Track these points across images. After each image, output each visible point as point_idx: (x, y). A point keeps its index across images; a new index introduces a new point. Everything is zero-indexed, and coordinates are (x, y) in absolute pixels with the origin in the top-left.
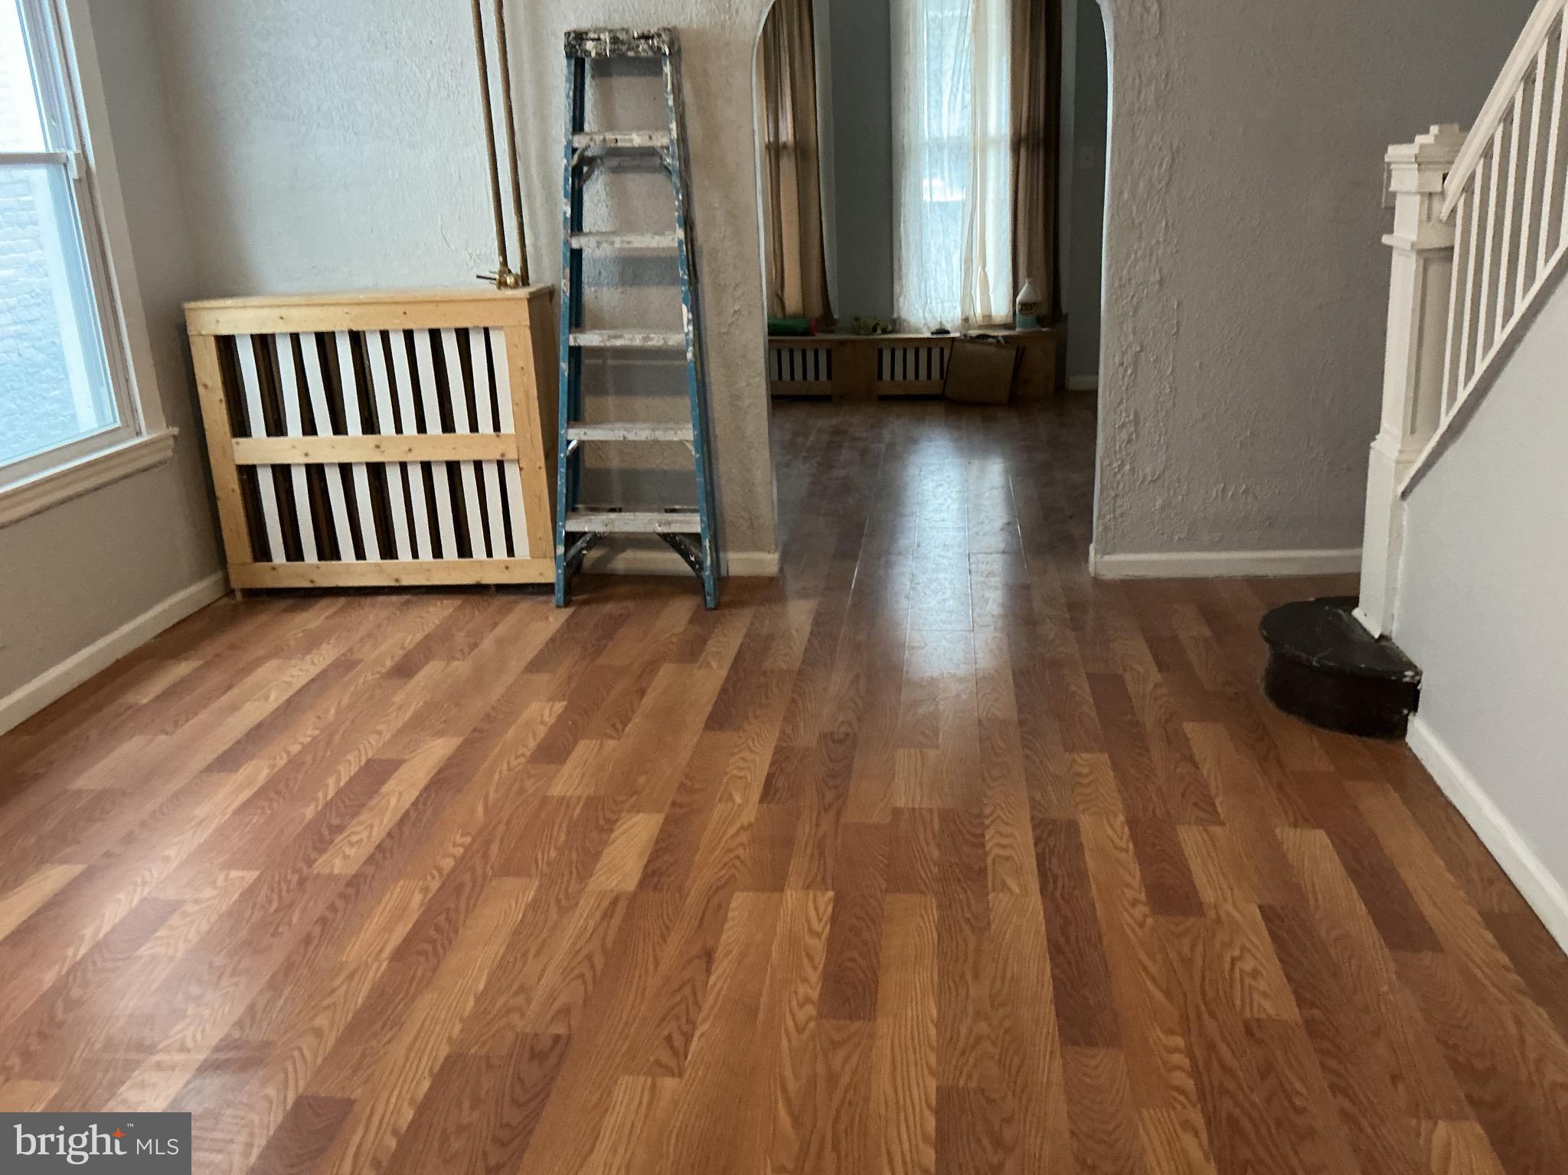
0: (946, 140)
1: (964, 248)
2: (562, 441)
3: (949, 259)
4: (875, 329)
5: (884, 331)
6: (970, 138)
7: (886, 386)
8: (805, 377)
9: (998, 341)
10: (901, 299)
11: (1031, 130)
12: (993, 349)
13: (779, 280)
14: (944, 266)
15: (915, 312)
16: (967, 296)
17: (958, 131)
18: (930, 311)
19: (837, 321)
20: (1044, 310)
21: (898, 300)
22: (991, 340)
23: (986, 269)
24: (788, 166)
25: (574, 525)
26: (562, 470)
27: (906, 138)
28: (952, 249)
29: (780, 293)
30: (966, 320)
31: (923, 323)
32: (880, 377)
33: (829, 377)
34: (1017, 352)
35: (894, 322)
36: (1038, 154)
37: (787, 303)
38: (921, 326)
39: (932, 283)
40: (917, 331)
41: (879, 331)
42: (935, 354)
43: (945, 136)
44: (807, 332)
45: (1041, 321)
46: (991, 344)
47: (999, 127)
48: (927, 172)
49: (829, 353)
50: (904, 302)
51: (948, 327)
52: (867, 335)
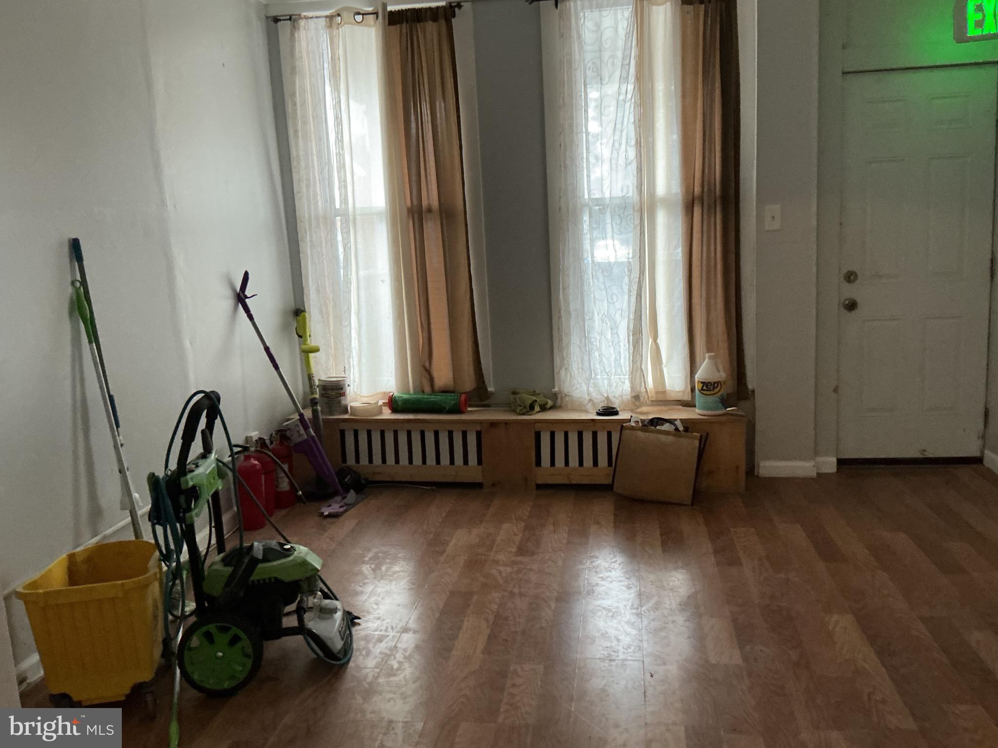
0: (608, 200)
1: (632, 317)
3: (614, 328)
4: (532, 407)
5: (543, 408)
6: (636, 198)
7: (545, 474)
8: (452, 462)
9: (677, 429)
10: (563, 372)
11: (706, 189)
12: (670, 439)
13: (427, 351)
14: (609, 336)
15: (578, 386)
16: (636, 371)
17: (622, 190)
18: (596, 386)
19: (492, 393)
20: (729, 388)
21: (559, 373)
22: (666, 427)
23: (658, 341)
24: (432, 231)
27: (562, 200)
28: (618, 317)
29: (427, 365)
30: (637, 397)
31: (587, 398)
32: (538, 463)
33: (480, 462)
34: (700, 443)
35: (555, 396)
36: (715, 213)
37: (435, 374)
38: (586, 402)
39: (597, 354)
40: (582, 409)
41: (537, 408)
42: (602, 439)
43: (607, 195)
44: (457, 409)
45: (725, 402)
46: (667, 433)
47: (669, 187)
48: (588, 236)
49: (479, 434)
50: (566, 375)
51: (616, 404)
52: (523, 414)
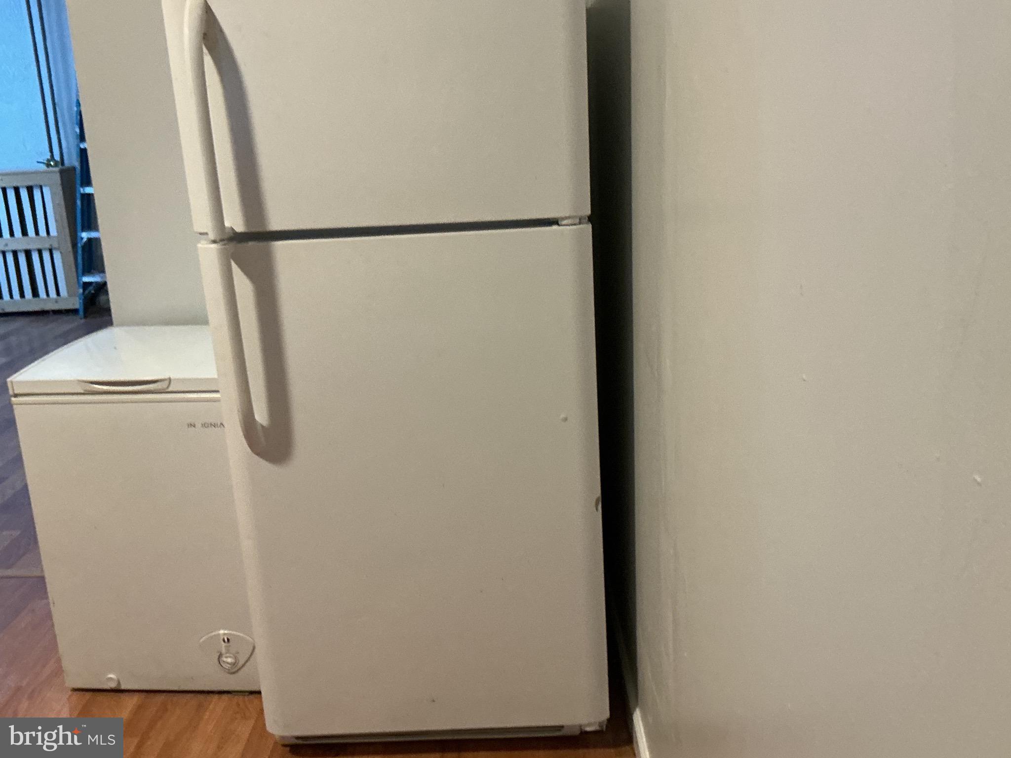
2: (79, 239)
25: (86, 279)
26: (80, 252)
